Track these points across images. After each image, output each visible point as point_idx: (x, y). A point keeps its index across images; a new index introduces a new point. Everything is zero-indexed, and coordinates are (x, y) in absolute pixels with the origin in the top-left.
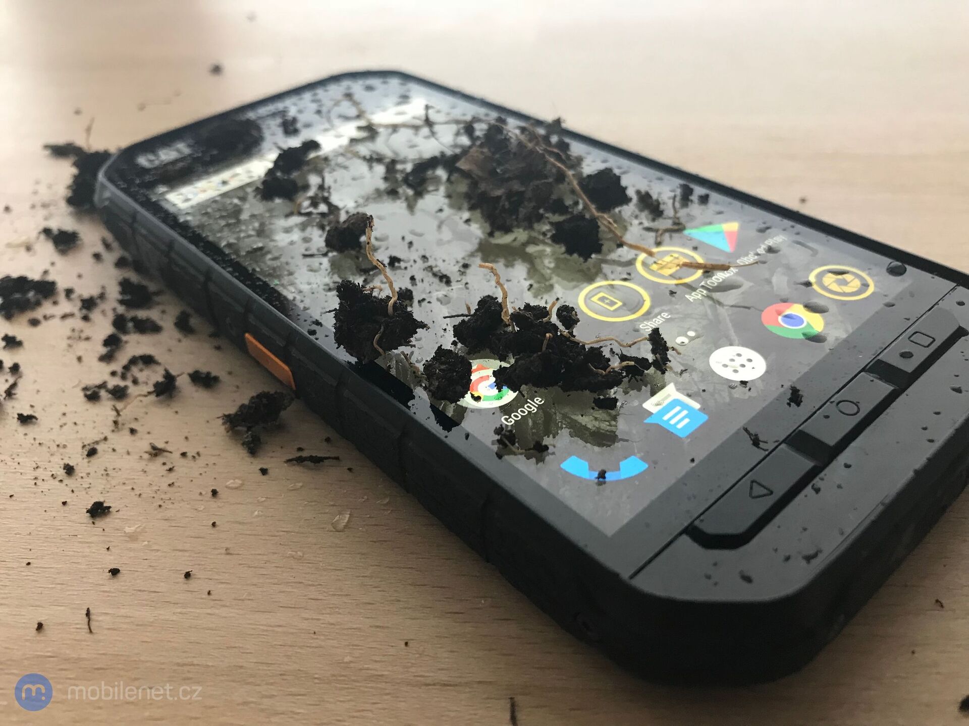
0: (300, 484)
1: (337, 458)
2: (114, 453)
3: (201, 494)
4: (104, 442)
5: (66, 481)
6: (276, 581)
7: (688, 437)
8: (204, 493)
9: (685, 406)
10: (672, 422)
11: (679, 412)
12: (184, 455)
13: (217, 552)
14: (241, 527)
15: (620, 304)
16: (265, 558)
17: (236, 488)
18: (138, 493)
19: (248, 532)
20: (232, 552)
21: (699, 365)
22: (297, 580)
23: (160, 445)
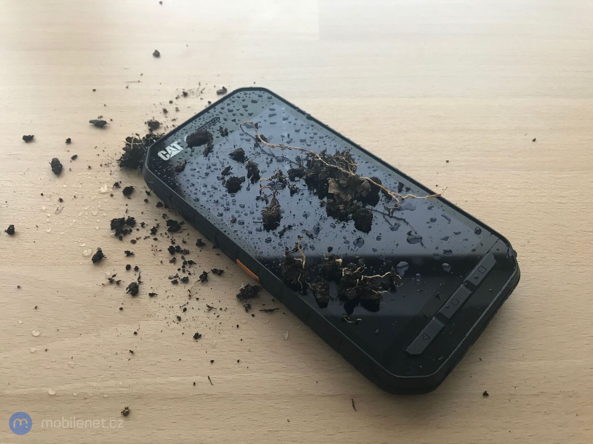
0: (268, 321)
1: (278, 309)
2: (193, 310)
3: (232, 326)
4: (187, 304)
5: (179, 323)
6: (269, 361)
8: (233, 326)
12: (221, 309)
13: (246, 351)
14: (251, 340)
16: (263, 352)
17: (245, 323)
18: (209, 327)
19: (254, 342)
20: (251, 350)
22: (276, 361)
23: (211, 305)
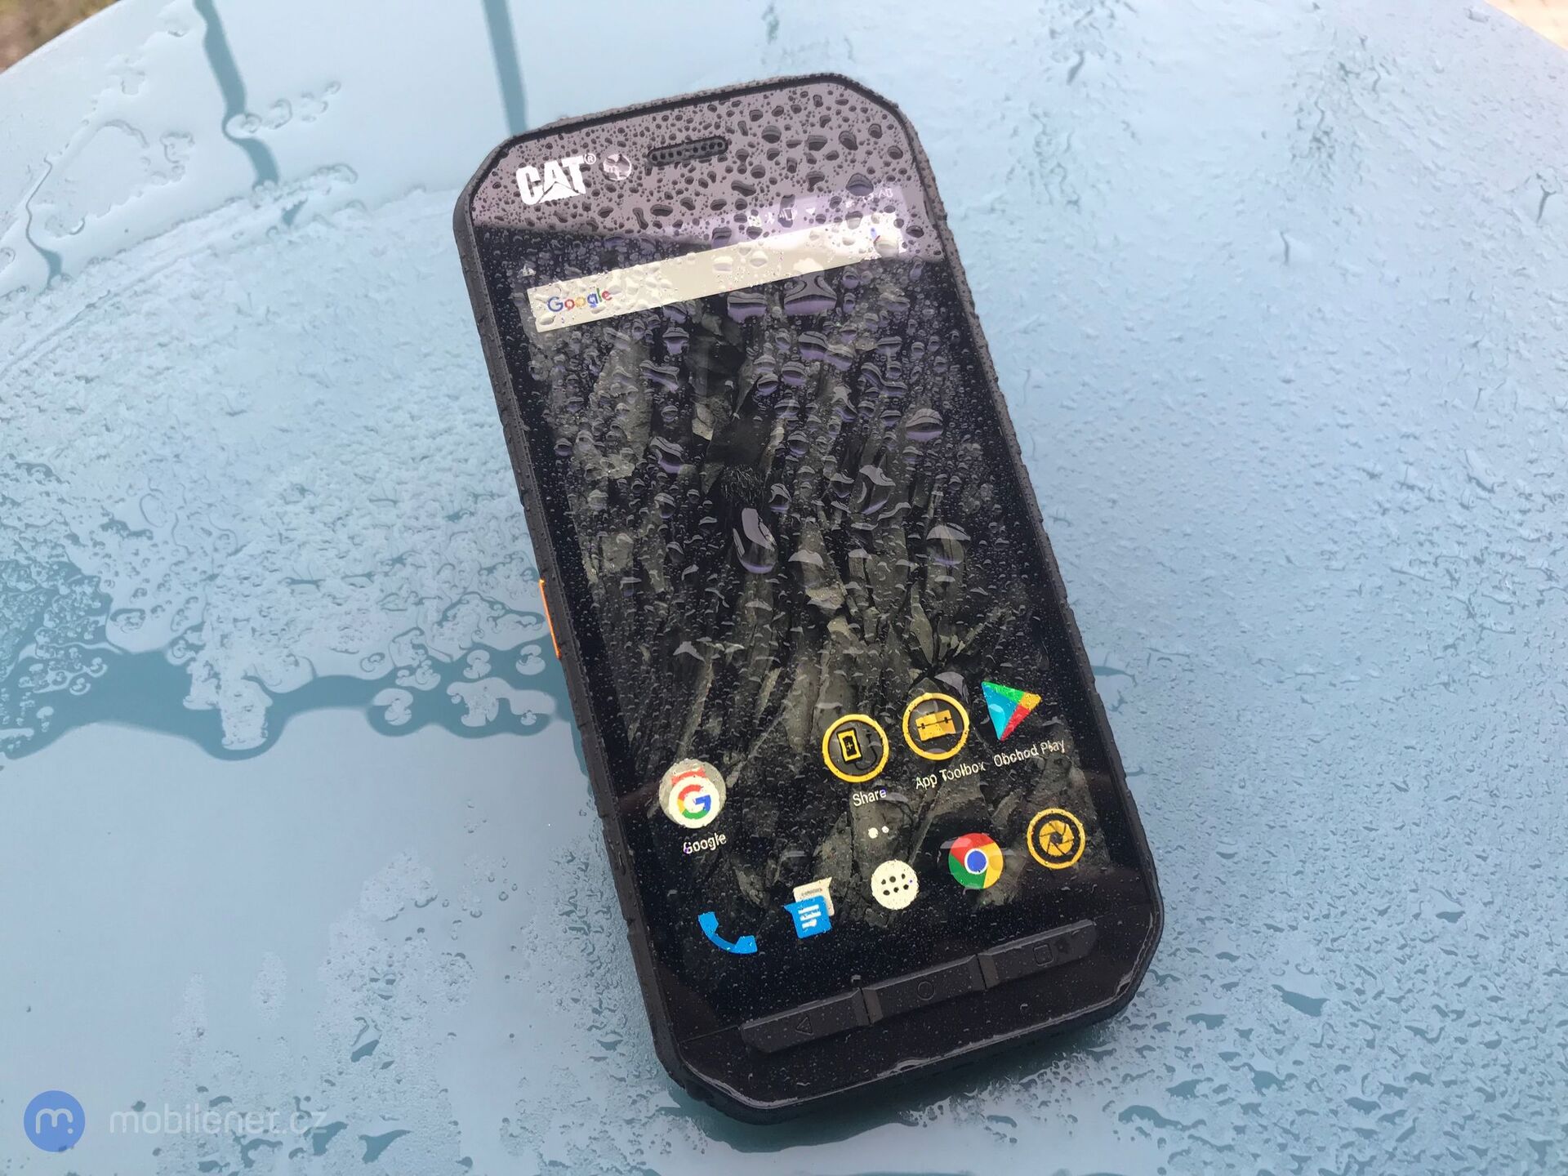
7: (804, 939)
9: (823, 909)
10: (803, 919)
11: (815, 911)
15: (858, 755)
21: (864, 871)
